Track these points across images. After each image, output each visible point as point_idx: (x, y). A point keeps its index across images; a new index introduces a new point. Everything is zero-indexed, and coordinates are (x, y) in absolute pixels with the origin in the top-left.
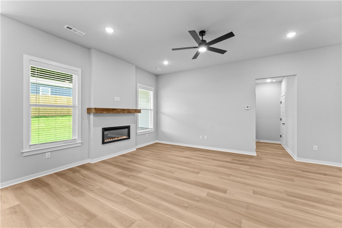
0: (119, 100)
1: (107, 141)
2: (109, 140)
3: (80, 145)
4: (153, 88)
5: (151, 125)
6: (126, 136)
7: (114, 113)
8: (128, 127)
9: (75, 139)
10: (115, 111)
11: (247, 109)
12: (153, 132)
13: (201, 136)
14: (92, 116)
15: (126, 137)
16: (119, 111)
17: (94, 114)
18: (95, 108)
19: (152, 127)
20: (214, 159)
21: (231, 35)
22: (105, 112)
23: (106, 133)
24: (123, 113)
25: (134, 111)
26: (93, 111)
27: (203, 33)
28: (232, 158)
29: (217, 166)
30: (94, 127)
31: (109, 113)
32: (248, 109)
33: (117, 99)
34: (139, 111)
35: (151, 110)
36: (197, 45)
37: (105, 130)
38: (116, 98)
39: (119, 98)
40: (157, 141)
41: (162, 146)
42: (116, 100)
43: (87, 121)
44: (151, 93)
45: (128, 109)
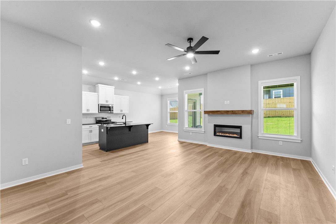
0: (228, 103)
1: (219, 134)
2: (221, 134)
6: (236, 135)
7: (219, 114)
8: (239, 127)
10: (219, 113)
12: (299, 142)
19: (296, 135)
22: (211, 114)
23: (217, 128)
24: (227, 114)
30: (209, 123)
35: (296, 109)
37: (216, 126)
38: (226, 102)
40: (310, 159)
42: (225, 104)
45: (232, 111)
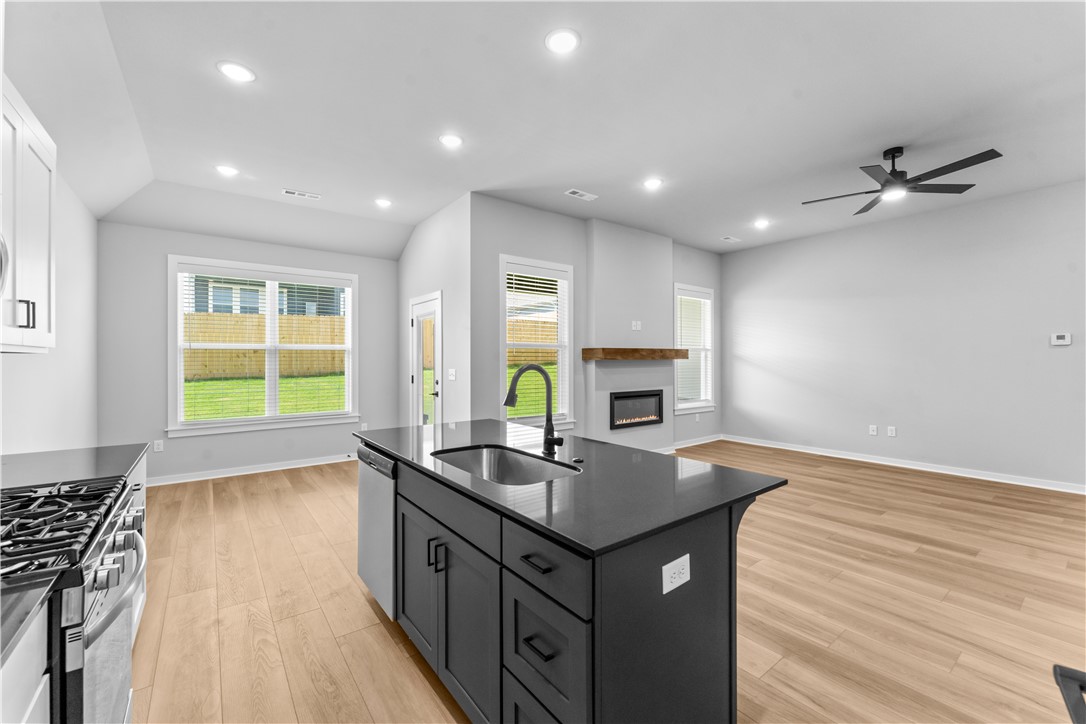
0: (639, 328)
1: (621, 422)
2: (625, 421)
3: (572, 426)
4: (711, 291)
5: (706, 392)
6: (651, 416)
8: (658, 394)
9: (563, 415)
10: (637, 355)
11: (1055, 341)
12: (713, 409)
13: (872, 428)
14: (592, 366)
15: (653, 418)
16: (644, 353)
17: (599, 363)
18: (603, 349)
19: (709, 397)
20: (924, 491)
21: (992, 154)
22: (619, 358)
23: (616, 403)
24: (653, 358)
25: (673, 353)
26: (601, 355)
27: (893, 153)
28: (995, 494)
29: (939, 506)
30: (597, 389)
31: (626, 359)
32: (1061, 342)
33: (636, 325)
34: (682, 354)
35: (707, 350)
36: (879, 187)
37: (616, 397)
38: (634, 323)
39: (639, 323)
40: (722, 437)
41: (740, 448)
42: (634, 328)
43: (582, 377)
44: (707, 306)
45: (661, 350)
